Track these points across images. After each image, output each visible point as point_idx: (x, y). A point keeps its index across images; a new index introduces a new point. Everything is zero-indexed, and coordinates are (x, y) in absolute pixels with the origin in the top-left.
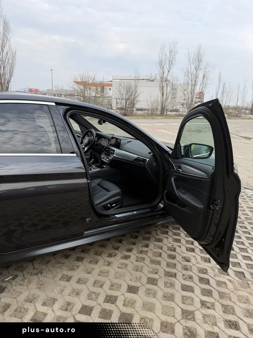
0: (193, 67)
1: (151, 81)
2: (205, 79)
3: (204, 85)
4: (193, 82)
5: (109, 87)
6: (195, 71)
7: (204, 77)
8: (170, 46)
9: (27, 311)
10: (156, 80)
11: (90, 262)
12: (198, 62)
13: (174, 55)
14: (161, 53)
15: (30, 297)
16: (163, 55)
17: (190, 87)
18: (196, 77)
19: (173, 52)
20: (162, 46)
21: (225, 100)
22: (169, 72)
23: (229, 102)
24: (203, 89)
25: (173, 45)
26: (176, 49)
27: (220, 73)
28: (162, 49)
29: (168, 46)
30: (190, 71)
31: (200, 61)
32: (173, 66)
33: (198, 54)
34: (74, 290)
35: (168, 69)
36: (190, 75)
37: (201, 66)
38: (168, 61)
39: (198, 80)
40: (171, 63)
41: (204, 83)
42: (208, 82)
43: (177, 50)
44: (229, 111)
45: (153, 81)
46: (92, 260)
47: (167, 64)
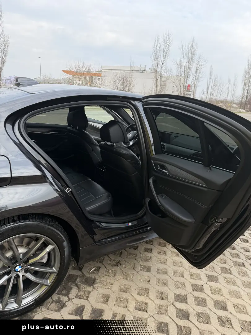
0: (186, 60)
1: (141, 72)
2: (198, 72)
3: (197, 78)
4: (186, 75)
5: (98, 77)
6: (188, 64)
7: (197, 70)
8: (165, 38)
9: (127, 301)
10: (145, 72)
11: (159, 253)
12: (191, 54)
13: (168, 47)
14: (155, 44)
15: (122, 287)
16: (157, 47)
17: (182, 79)
18: (189, 70)
19: (168, 43)
20: (157, 38)
21: (216, 93)
22: (163, 64)
23: (219, 96)
24: (196, 82)
25: (168, 37)
26: (170, 41)
27: (211, 66)
28: (157, 41)
29: (163, 37)
30: (183, 63)
31: (193, 53)
32: (167, 58)
33: (192, 47)
34: (159, 280)
35: (162, 61)
36: (183, 68)
37: (194, 60)
38: (162, 53)
39: (191, 72)
40: (165, 55)
41: (197, 77)
42: (201, 75)
43: (172, 42)
44: (219, 104)
45: (143, 72)
46: (160, 251)
47: (161, 55)
